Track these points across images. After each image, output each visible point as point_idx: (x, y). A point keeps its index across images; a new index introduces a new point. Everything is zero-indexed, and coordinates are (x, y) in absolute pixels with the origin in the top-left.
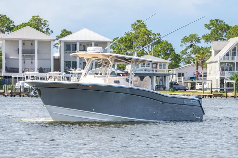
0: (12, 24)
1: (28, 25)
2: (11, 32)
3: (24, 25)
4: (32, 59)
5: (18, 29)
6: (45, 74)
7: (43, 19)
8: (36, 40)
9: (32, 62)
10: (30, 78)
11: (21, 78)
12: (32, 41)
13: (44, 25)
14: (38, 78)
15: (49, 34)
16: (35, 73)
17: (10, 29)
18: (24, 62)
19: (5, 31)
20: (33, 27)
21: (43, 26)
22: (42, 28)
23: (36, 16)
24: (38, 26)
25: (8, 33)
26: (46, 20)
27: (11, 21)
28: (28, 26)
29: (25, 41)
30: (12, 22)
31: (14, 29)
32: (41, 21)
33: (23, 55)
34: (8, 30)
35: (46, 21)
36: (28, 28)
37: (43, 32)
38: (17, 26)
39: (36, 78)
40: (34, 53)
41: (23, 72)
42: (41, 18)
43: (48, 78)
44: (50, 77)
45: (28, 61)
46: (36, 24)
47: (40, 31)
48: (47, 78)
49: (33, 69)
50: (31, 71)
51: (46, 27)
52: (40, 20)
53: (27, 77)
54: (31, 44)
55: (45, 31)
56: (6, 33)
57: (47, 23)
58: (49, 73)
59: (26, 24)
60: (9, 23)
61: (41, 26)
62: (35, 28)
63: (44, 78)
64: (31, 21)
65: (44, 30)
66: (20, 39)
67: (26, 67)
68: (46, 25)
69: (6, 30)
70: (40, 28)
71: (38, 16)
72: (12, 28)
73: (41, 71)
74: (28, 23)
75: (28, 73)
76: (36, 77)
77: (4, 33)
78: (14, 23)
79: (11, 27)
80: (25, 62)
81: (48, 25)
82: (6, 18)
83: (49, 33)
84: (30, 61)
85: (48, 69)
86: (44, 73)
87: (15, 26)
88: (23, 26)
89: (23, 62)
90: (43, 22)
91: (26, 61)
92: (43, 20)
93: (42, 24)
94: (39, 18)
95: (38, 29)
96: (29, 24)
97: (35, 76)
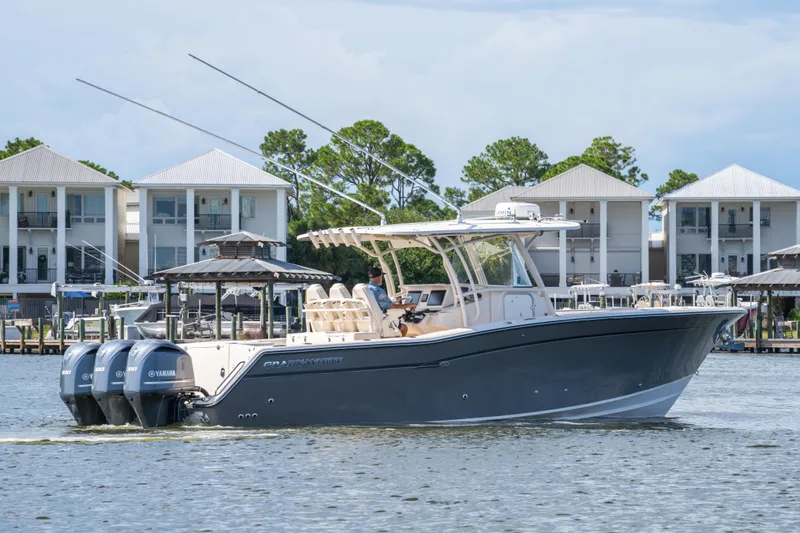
0: (541, 162)
1: (583, 162)
2: (539, 182)
3: (574, 162)
4: (592, 251)
5: (556, 173)
6: (628, 289)
7: (620, 144)
8: (604, 199)
9: (592, 258)
10: (588, 300)
11: (566, 300)
12: (593, 203)
13: (625, 161)
14: (609, 300)
15: (636, 183)
16: (601, 287)
17: (538, 174)
18: (573, 260)
19: (526, 179)
20: (595, 168)
21: (620, 162)
22: (619, 168)
23: (604, 138)
24: (609, 164)
25: (531, 183)
26: (627, 146)
27: (541, 153)
28: (583, 164)
29: (574, 203)
30: (542, 155)
31: (547, 173)
32: (615, 151)
33: (568, 241)
34: (531, 176)
35: (629, 148)
36: (583, 168)
37: (622, 179)
38: (555, 166)
39: (604, 300)
40: (598, 235)
41: (570, 284)
42: (617, 143)
43: (635, 299)
44: (639, 297)
45: (583, 257)
46: (603, 159)
47: (614, 176)
48: (631, 300)
49: (594, 277)
50: (591, 283)
51: (628, 164)
52: (614, 148)
53: (580, 298)
54: (589, 210)
55: (626, 176)
56: (528, 184)
57: (630, 155)
58: (637, 285)
59: (577, 158)
60: (536, 158)
61: (615, 162)
62: (600, 168)
63: (624, 301)
64: (591, 150)
65: (624, 172)
66: (563, 199)
67: (578, 271)
68: (631, 160)
69: (527, 176)
70: (613, 168)
71: (610, 138)
72: (544, 171)
73: (616, 280)
74: (583, 156)
75: (584, 288)
76: (603, 296)
77: (523, 185)
78: (547, 157)
79: (539, 168)
80: (576, 258)
81: (635, 160)
82: (528, 145)
83: (638, 181)
84: (587, 256)
85: (634, 275)
86: (624, 286)
87: (549, 165)
88: (570, 166)
89: (570, 259)
90: (620, 153)
91: (577, 256)
92: (622, 147)
93: (619, 157)
94: (610, 142)
95: (608, 171)
96: (585, 160)
97: (601, 294)
